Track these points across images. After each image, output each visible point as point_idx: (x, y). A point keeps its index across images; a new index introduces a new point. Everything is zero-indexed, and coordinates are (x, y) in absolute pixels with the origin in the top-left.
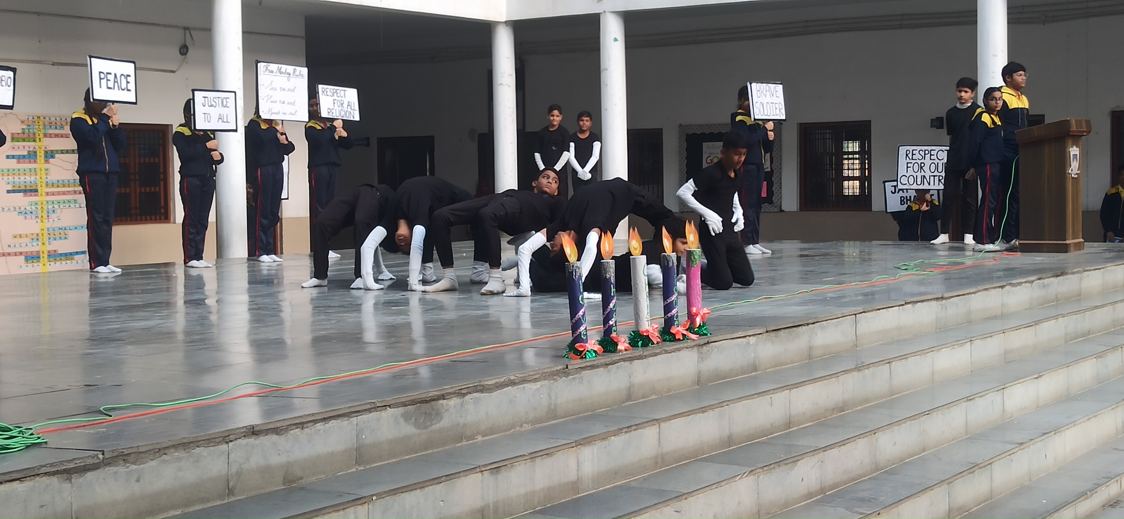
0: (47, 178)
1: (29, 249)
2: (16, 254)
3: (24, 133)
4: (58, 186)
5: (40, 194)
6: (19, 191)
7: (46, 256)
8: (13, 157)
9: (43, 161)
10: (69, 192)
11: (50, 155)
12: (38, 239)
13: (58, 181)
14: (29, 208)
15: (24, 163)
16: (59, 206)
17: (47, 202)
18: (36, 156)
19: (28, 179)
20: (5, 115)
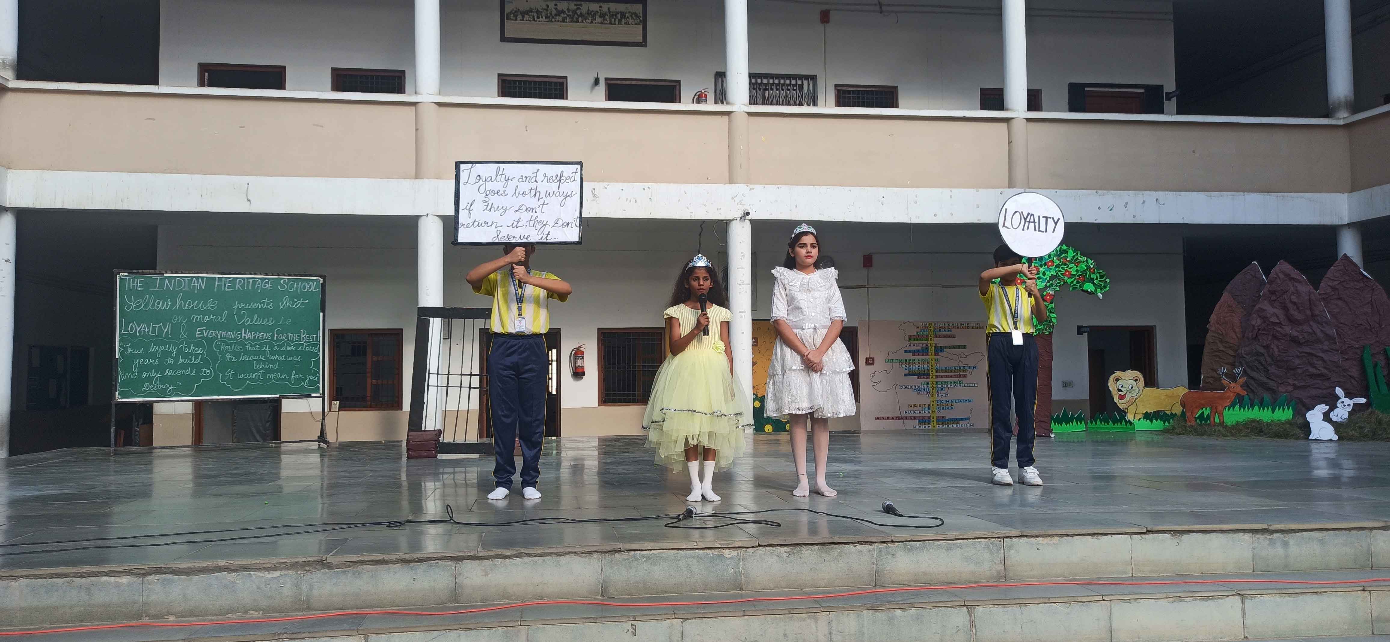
0: (937, 366)
1: (922, 414)
2: (911, 418)
3: (918, 335)
4: (946, 372)
5: (931, 377)
6: (914, 375)
7: (935, 421)
8: (910, 351)
9: (933, 354)
10: (955, 375)
11: (939, 350)
12: (929, 409)
13: (946, 368)
14: (922, 387)
15: (919, 355)
16: (947, 386)
18: (928, 350)
19: (921, 366)
20: (904, 323)
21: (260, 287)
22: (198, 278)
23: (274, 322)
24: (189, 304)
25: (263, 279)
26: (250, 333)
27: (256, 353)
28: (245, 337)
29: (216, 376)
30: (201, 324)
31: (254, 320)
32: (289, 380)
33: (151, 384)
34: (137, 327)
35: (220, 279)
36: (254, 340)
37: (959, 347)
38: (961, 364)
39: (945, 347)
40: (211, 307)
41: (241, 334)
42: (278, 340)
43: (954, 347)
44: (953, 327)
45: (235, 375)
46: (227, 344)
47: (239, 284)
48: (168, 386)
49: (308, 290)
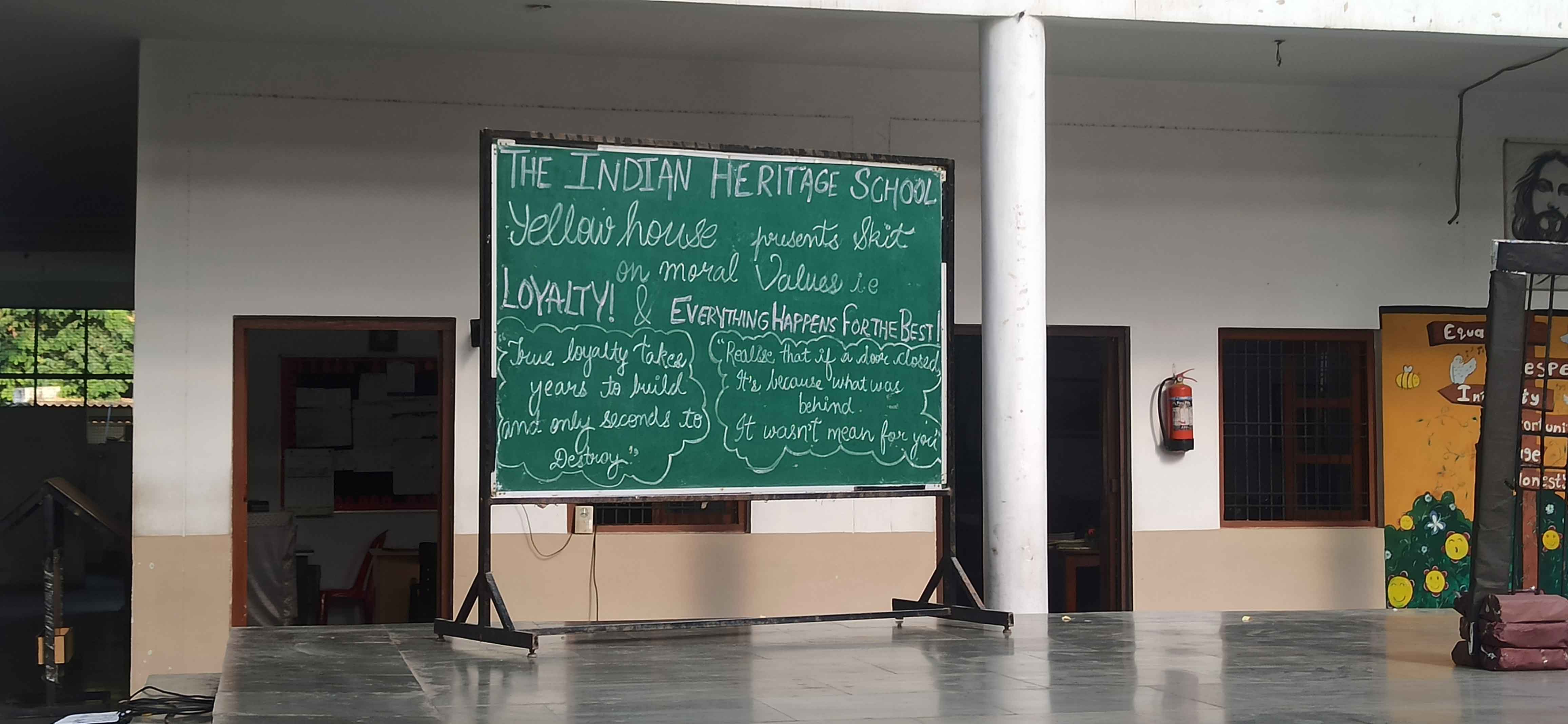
21: (811, 189)
22: (672, 159)
23: (841, 285)
24: (655, 232)
25: (816, 168)
26: (789, 315)
27: (800, 370)
28: (778, 324)
29: (717, 431)
30: (681, 288)
31: (799, 280)
32: (876, 445)
33: (571, 451)
34: (538, 293)
35: (723, 164)
36: (798, 336)
40: (705, 242)
41: (769, 318)
42: (850, 338)
45: (756, 430)
46: (740, 345)
47: (764, 180)
48: (609, 456)
49: (913, 199)
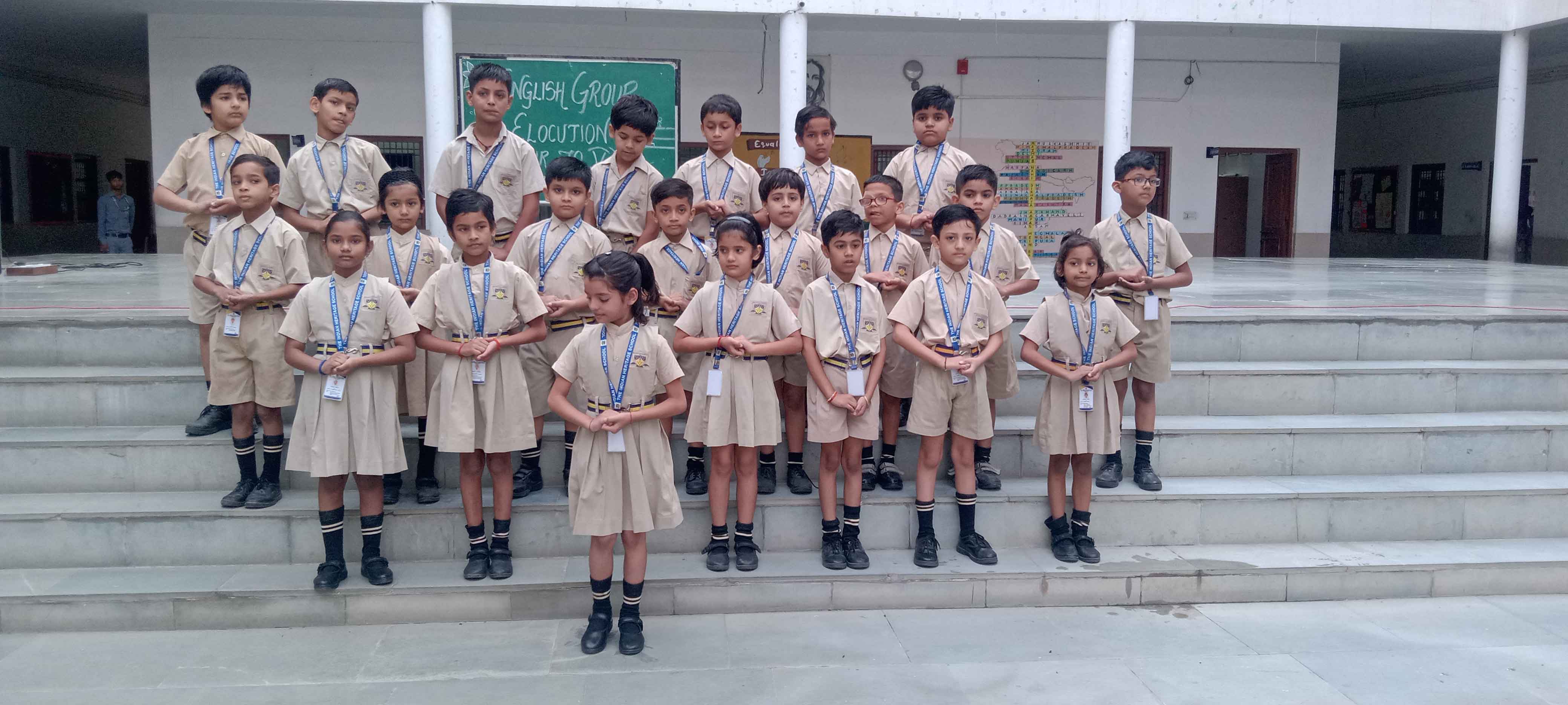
0: (1037, 192)
3: (1018, 156)
4: (1048, 199)
5: (1030, 205)
6: (1011, 202)
8: (1007, 175)
9: (1034, 178)
10: (1058, 203)
11: (1041, 174)
13: (1048, 195)
14: (1018, 216)
15: (1017, 179)
16: (1048, 215)
17: (1036, 211)
18: (1028, 174)
19: (1019, 192)
20: (1002, 141)
37: (1065, 170)
38: (1065, 191)
39: (1049, 171)
43: (1059, 171)
44: (1060, 147)
